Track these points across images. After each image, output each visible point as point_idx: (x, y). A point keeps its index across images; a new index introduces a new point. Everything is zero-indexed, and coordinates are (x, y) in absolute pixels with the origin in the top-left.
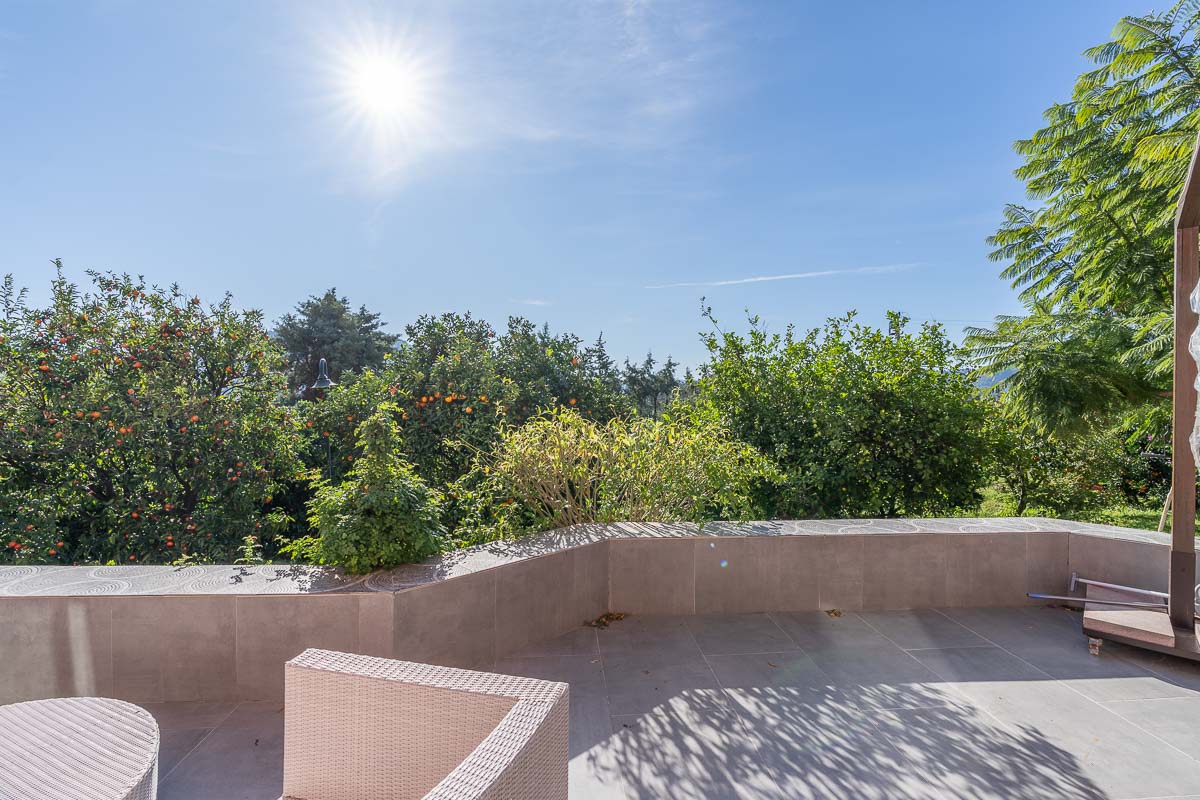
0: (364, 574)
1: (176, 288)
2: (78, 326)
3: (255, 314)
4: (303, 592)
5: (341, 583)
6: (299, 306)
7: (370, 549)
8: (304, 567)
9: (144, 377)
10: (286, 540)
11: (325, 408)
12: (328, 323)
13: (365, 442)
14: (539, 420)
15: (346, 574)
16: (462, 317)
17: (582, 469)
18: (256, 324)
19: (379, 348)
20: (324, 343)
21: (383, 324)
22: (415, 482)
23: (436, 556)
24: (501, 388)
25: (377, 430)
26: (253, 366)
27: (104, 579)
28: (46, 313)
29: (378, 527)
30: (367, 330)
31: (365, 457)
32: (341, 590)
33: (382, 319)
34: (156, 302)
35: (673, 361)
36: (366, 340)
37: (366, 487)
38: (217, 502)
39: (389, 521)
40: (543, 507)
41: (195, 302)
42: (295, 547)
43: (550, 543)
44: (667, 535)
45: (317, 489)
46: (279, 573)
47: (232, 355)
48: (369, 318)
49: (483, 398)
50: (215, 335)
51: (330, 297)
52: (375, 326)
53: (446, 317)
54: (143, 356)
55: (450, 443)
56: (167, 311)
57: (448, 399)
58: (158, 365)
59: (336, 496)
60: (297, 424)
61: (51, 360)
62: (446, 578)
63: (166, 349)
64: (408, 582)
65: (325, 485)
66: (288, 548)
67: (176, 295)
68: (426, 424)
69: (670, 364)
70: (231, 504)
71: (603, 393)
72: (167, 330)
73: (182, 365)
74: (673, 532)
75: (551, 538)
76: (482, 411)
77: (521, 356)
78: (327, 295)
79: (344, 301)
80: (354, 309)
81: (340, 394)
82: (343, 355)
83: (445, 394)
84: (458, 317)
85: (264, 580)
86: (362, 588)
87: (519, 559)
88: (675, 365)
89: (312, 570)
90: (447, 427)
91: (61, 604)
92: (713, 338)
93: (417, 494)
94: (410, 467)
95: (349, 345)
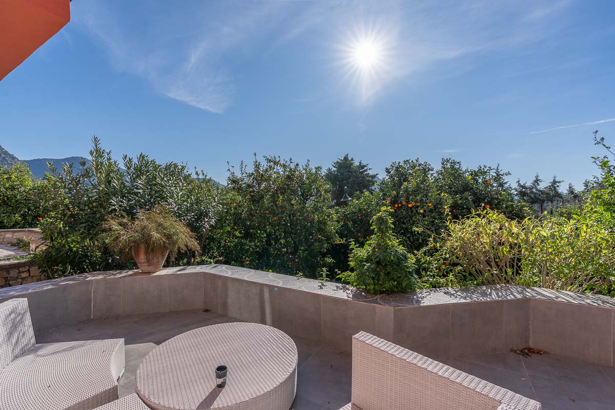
0: (376, 295)
1: (291, 160)
2: (261, 177)
3: (318, 168)
4: (349, 299)
5: (366, 297)
6: (333, 164)
7: (380, 282)
8: (348, 286)
9: (281, 197)
10: (339, 272)
11: (348, 210)
12: (345, 170)
13: (375, 227)
14: (473, 217)
15: (367, 293)
16: (415, 161)
17: (506, 249)
18: (320, 172)
19: (368, 181)
20: (344, 180)
21: (370, 169)
22: (401, 249)
23: (413, 292)
24: (441, 199)
25: (381, 221)
26: (318, 191)
27: (274, 279)
28: (252, 174)
29: (383, 271)
30: (362, 173)
31: (375, 234)
32: (367, 301)
33: (369, 167)
34: (284, 166)
35: (557, 180)
36: (362, 177)
37: (376, 250)
38: (304, 251)
39: (389, 269)
40: (476, 270)
41: (297, 165)
42: (343, 275)
43: (484, 294)
44: (583, 302)
45: (353, 249)
46: (337, 287)
47: (311, 186)
48: (363, 167)
49: (430, 205)
50: (304, 178)
51: (346, 158)
52: (366, 171)
53: (406, 162)
54: (281, 188)
55: (416, 229)
56: (288, 169)
57: (410, 205)
58: (285, 192)
59: (362, 253)
60: (335, 217)
61: (253, 191)
62: (421, 305)
63: (288, 185)
64: (400, 303)
65: (357, 247)
66: (340, 276)
67: (291, 163)
68: (397, 219)
69: (555, 182)
70: (311, 252)
71: (508, 201)
72: (288, 177)
73: (294, 192)
74: (588, 301)
75: (484, 291)
76: (429, 212)
77: (451, 181)
78: (344, 158)
79: (352, 159)
80: (356, 163)
81: (354, 203)
82: (352, 185)
83: (408, 202)
84: (412, 161)
85: (331, 290)
86: (376, 302)
87: (464, 301)
88: (559, 182)
89: (351, 289)
90: (409, 220)
91: (262, 286)
92: (606, 160)
93: (403, 256)
94: (397, 241)
95: (354, 180)
